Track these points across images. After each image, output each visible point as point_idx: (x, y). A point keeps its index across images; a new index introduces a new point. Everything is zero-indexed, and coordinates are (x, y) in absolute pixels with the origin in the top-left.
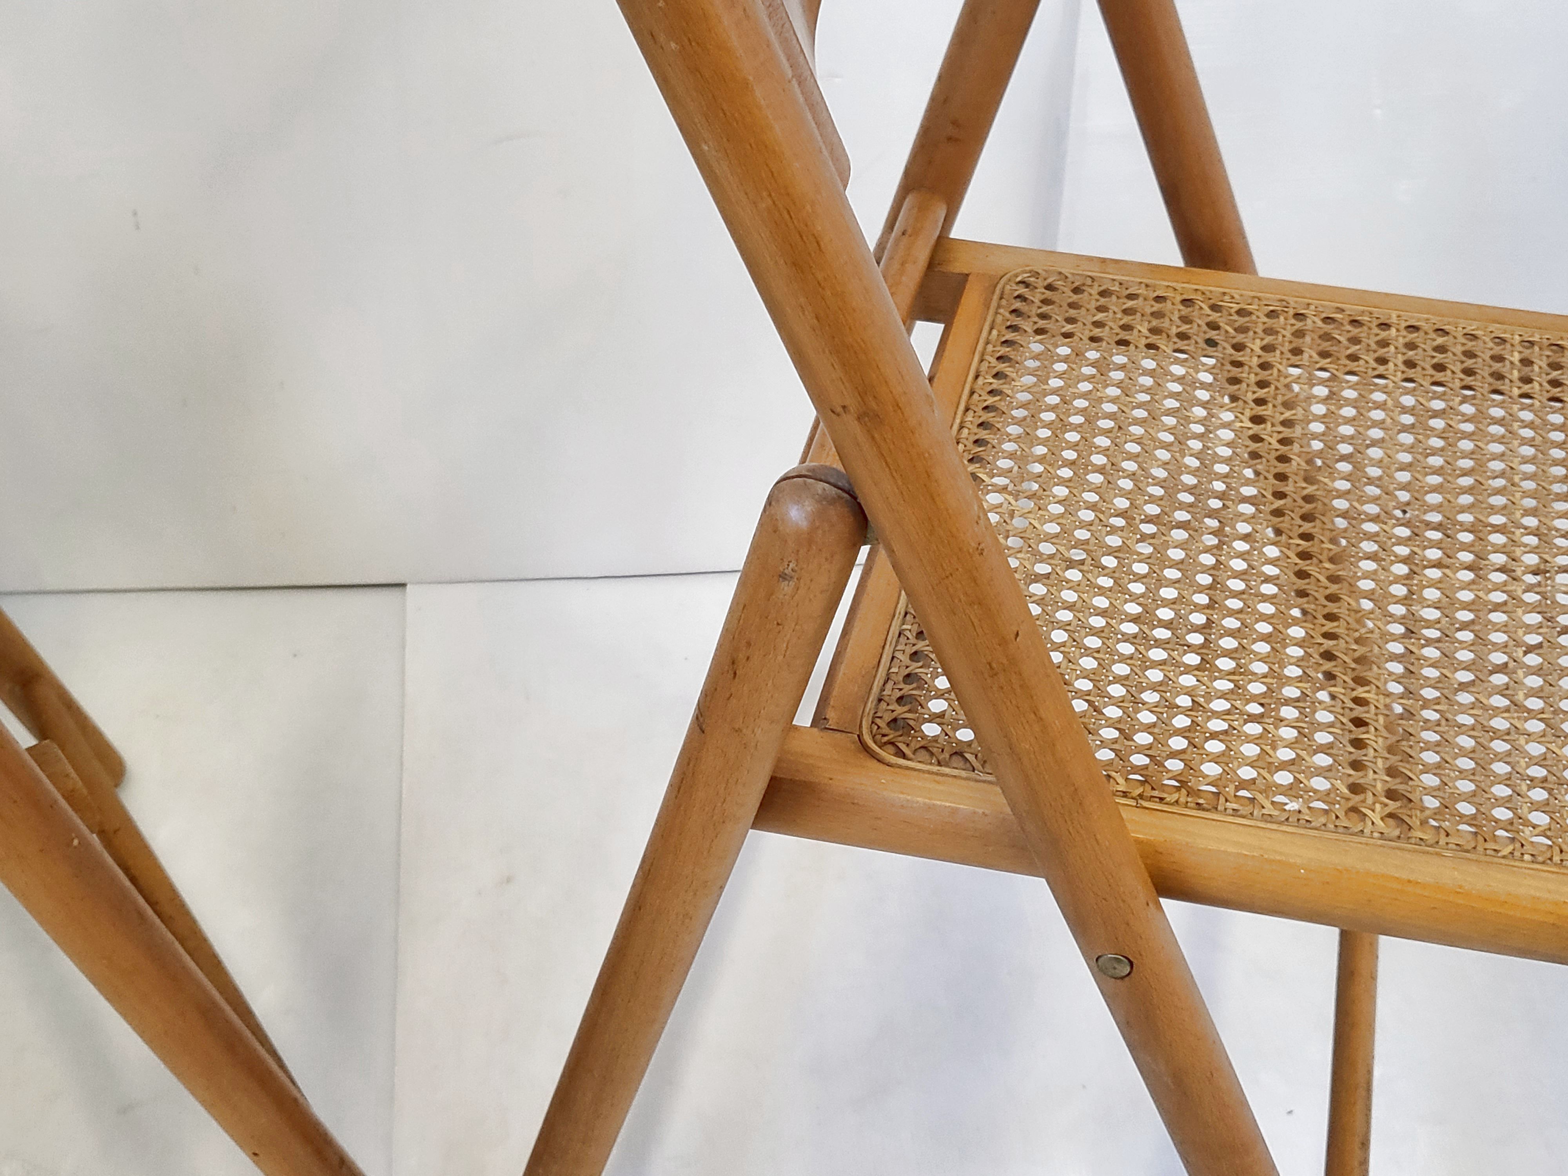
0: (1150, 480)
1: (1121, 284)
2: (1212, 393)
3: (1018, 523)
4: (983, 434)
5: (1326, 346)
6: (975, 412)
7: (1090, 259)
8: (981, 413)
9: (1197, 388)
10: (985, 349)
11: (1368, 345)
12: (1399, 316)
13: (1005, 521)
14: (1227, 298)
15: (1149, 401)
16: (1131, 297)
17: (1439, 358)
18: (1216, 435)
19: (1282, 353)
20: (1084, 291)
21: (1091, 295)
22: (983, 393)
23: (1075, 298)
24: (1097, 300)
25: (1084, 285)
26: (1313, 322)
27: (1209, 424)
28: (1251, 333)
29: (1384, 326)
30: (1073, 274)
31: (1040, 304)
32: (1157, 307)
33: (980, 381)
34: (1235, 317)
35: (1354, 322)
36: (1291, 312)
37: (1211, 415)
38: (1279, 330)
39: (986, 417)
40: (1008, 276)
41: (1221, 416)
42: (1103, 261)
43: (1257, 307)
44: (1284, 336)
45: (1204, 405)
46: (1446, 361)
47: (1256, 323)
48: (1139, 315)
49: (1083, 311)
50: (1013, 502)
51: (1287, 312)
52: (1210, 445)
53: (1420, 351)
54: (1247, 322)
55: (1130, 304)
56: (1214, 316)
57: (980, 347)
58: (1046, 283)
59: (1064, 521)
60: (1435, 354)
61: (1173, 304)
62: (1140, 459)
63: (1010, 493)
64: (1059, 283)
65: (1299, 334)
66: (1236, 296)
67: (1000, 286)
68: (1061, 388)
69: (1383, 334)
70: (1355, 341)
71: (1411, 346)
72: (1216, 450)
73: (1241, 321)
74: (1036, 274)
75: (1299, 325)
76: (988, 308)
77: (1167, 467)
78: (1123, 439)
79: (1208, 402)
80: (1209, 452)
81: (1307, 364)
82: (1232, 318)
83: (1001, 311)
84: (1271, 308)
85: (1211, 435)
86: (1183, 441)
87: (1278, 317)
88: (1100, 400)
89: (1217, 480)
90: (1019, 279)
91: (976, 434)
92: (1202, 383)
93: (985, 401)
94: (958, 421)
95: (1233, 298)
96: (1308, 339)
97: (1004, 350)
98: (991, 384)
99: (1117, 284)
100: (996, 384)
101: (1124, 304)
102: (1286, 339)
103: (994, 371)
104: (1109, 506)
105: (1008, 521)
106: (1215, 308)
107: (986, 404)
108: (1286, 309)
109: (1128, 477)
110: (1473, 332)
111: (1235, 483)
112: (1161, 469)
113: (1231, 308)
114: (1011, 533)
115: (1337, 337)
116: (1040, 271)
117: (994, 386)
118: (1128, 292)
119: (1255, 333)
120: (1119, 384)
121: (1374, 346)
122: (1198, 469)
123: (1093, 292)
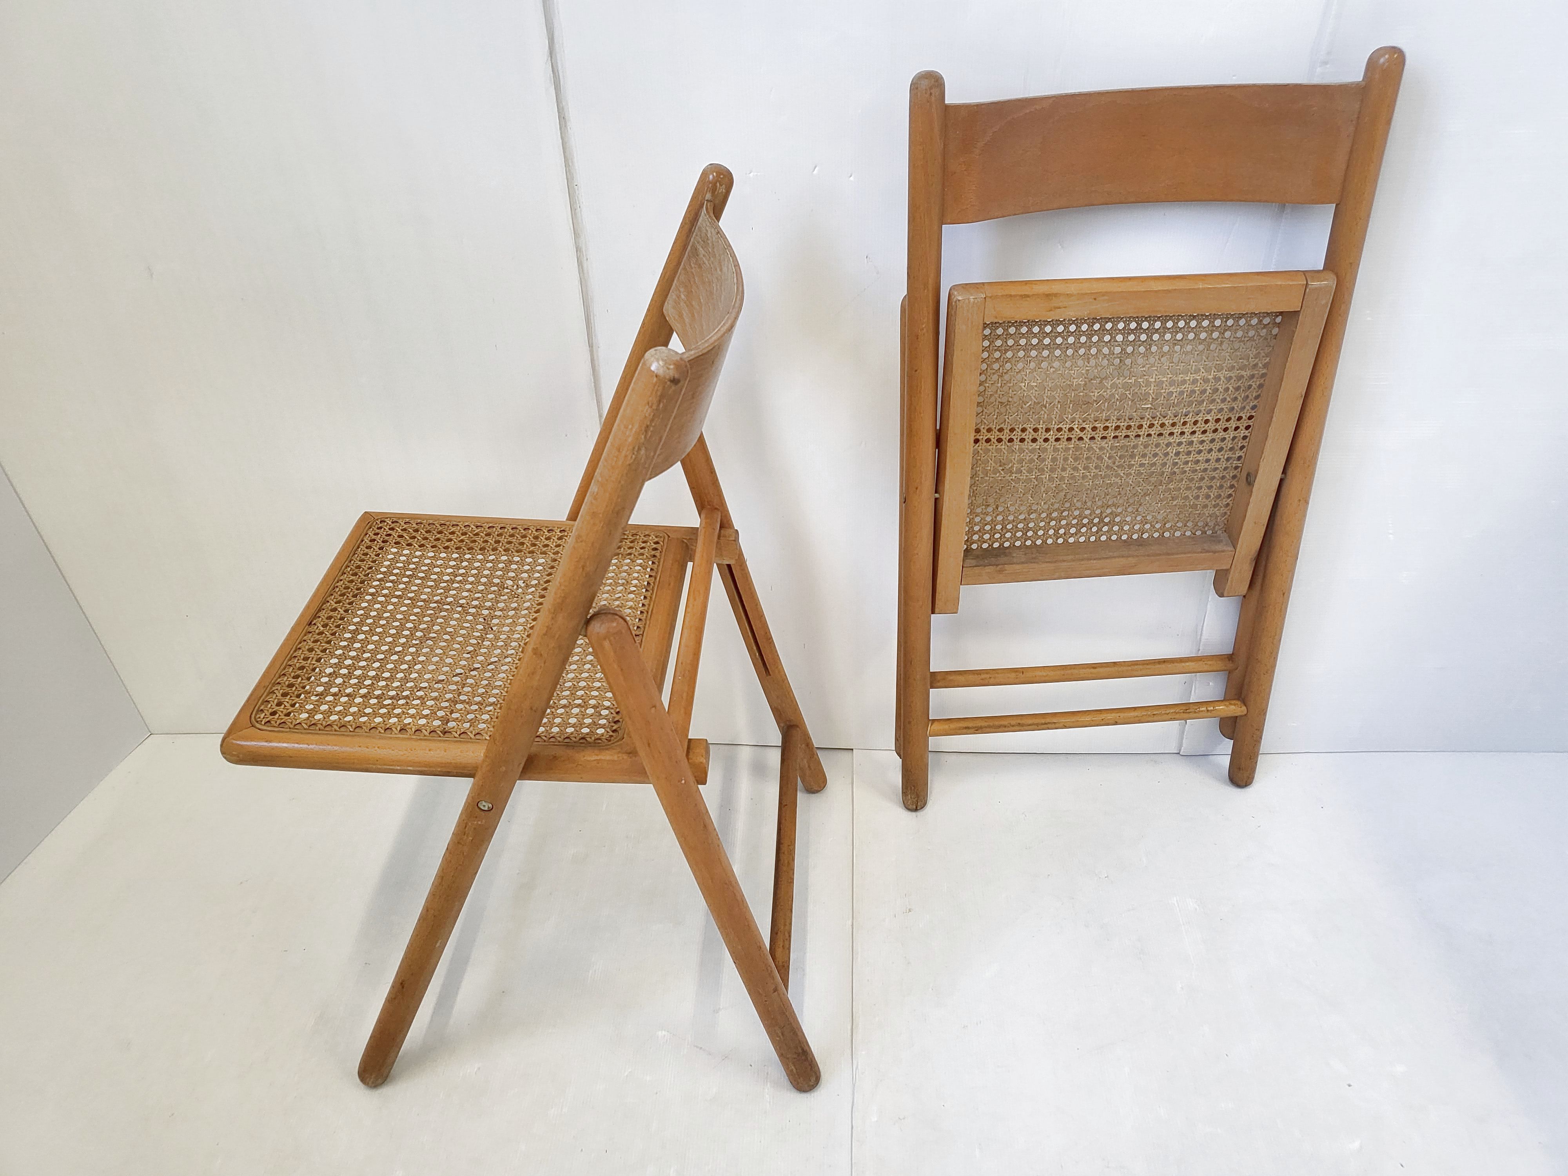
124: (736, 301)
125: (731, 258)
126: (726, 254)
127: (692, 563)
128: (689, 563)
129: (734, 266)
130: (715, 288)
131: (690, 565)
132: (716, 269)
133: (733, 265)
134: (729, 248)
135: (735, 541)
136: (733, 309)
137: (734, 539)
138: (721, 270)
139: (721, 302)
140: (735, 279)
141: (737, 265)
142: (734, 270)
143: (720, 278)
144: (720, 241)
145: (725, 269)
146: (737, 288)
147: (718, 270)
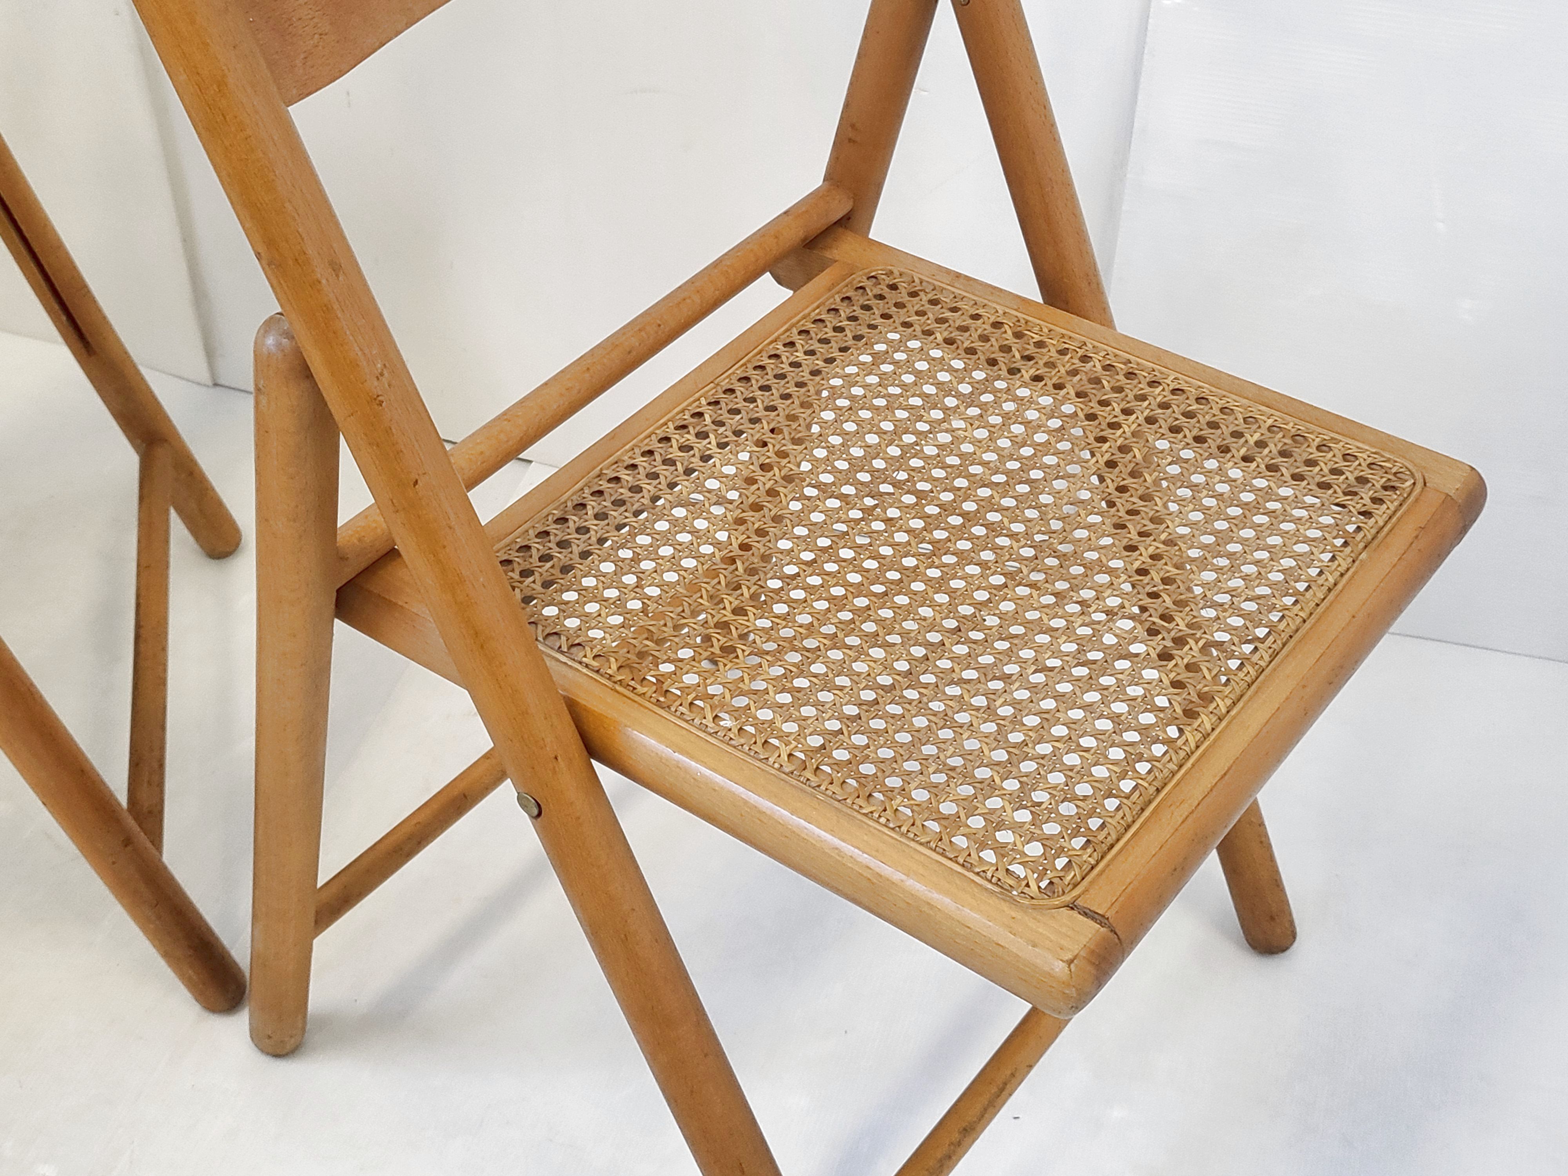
0: (844, 456)
1: (955, 297)
2: (960, 402)
4: (738, 386)
5: (1089, 388)
6: (746, 368)
7: (948, 271)
8: (750, 369)
9: (950, 395)
10: (799, 321)
11: (1127, 396)
12: (1176, 379)
14: (1036, 330)
15: (896, 395)
16: (954, 310)
18: (935, 436)
20: (919, 295)
21: (921, 300)
23: (906, 299)
24: (923, 306)
25: (923, 291)
26: (1096, 366)
27: (936, 426)
30: (921, 280)
31: (872, 297)
32: (969, 322)
34: (1031, 347)
36: (1081, 352)
37: (944, 419)
38: (1059, 365)
39: (752, 373)
40: (867, 270)
41: (953, 422)
42: (958, 275)
43: (1055, 343)
44: (1058, 372)
45: (945, 410)
46: (1185, 425)
47: (1044, 355)
48: (946, 325)
51: (1077, 352)
52: (923, 442)
53: (1169, 412)
54: (1037, 353)
55: (948, 314)
56: (1012, 342)
57: (797, 319)
58: (891, 283)
60: (1181, 418)
61: (984, 323)
62: (847, 438)
64: (904, 285)
65: (1073, 372)
66: (1044, 329)
67: (853, 276)
68: (872, 385)
69: (1148, 390)
70: (1118, 389)
71: (1164, 405)
72: (925, 447)
73: (1033, 351)
74: (890, 274)
75: (1079, 365)
76: (829, 291)
79: (950, 409)
80: (917, 447)
82: (1028, 347)
83: (836, 296)
84: (1067, 346)
85: (930, 435)
87: (1067, 355)
89: (904, 471)
90: (872, 274)
91: (732, 384)
92: (958, 392)
93: (762, 361)
94: (730, 371)
95: (1042, 331)
97: (810, 326)
98: (778, 349)
99: (952, 297)
100: (782, 350)
101: (943, 313)
102: (1058, 374)
106: (1018, 335)
107: (761, 363)
108: (1078, 350)
109: (827, 448)
113: (1033, 338)
115: (1105, 382)
116: (896, 272)
117: (778, 352)
118: (955, 305)
119: (1036, 363)
120: (882, 376)
121: (1131, 398)
122: (894, 458)
123: (924, 298)
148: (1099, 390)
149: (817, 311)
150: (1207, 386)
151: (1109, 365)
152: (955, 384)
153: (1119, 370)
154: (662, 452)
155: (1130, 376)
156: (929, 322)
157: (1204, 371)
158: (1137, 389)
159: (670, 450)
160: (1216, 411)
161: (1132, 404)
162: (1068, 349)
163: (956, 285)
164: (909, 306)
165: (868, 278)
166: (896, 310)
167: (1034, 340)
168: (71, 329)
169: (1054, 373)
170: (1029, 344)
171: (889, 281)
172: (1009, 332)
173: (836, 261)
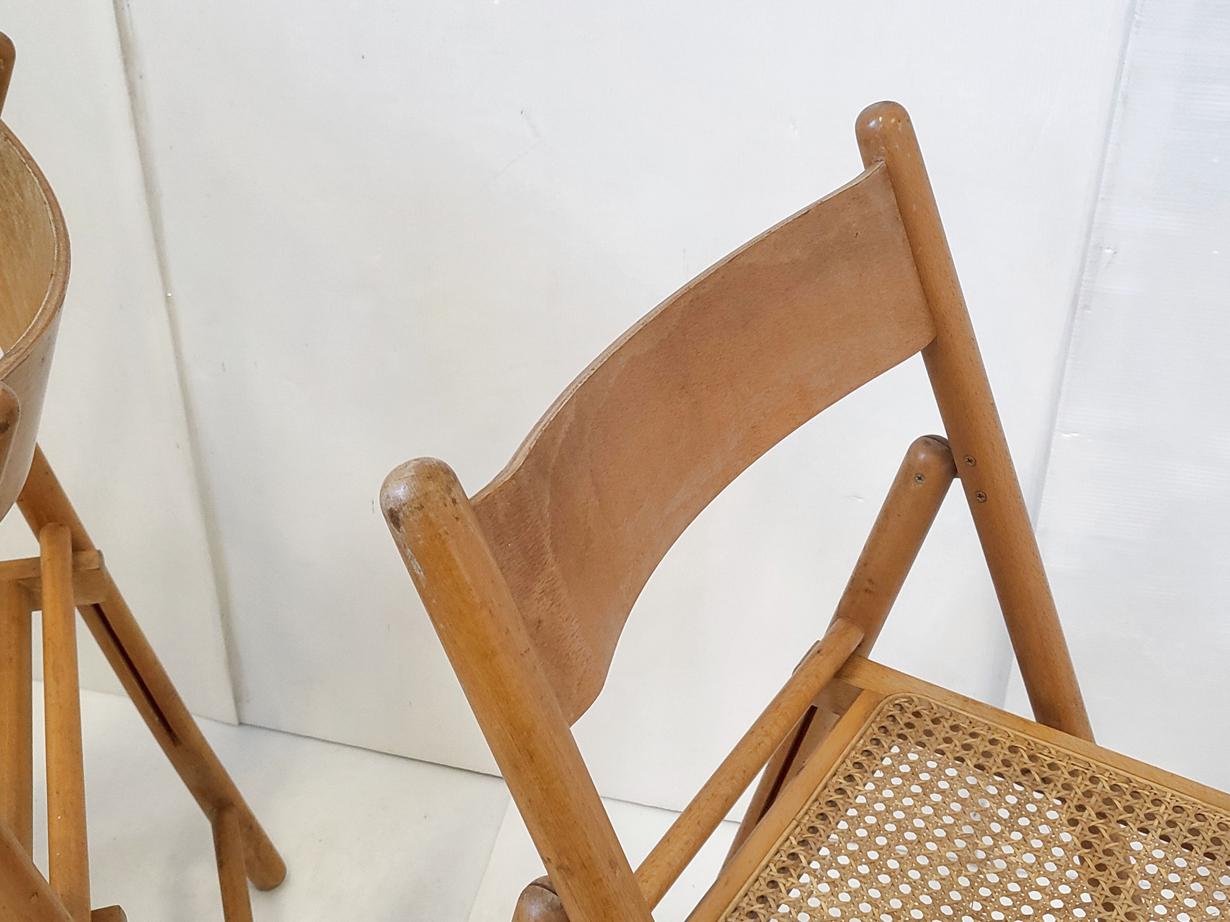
0: (925, 890)
1: (970, 722)
2: (1004, 828)
3: (813, 902)
4: (819, 824)
5: (1105, 809)
6: (820, 804)
7: (957, 696)
8: (824, 806)
9: (994, 821)
10: (849, 753)
11: (1138, 815)
12: (1173, 796)
13: (802, 899)
14: (1046, 752)
15: (951, 825)
16: (973, 735)
17: (1190, 839)
18: (993, 863)
19: (1069, 807)
20: (941, 722)
21: (944, 727)
22: (832, 790)
23: (931, 726)
24: (947, 732)
25: (942, 717)
26: (1104, 786)
27: (991, 853)
28: (1051, 785)
29: (1157, 802)
30: (938, 706)
31: (903, 726)
32: (990, 747)
33: (834, 779)
34: (1046, 769)
35: (1135, 794)
36: (1089, 774)
37: (995, 845)
38: (1074, 787)
39: (826, 810)
40: (890, 698)
41: (1003, 848)
42: (966, 700)
43: (1065, 764)
44: (1076, 793)
45: (994, 836)
46: (1194, 842)
47: (1059, 777)
48: (972, 751)
49: (932, 739)
50: (815, 884)
51: (1086, 774)
52: (984, 870)
53: (1177, 829)
54: (1053, 775)
55: (970, 740)
56: (1030, 765)
57: (846, 752)
58: (915, 710)
59: (845, 909)
60: (1188, 835)
61: (1002, 748)
62: (923, 872)
63: (816, 877)
64: (925, 712)
65: (1088, 794)
66: (1053, 752)
67: (881, 705)
68: (889, 799)
69: (1154, 809)
70: (1129, 809)
71: (1171, 824)
72: (987, 876)
73: (1048, 773)
74: (911, 701)
75: (1091, 786)
76: (866, 720)
77: (942, 882)
78: (918, 852)
79: (997, 835)
80: (981, 876)
81: (1085, 820)
82: (1043, 769)
83: (873, 725)
84: (1076, 767)
85: (989, 863)
86: (963, 863)
87: (1078, 776)
88: (915, 816)
89: (977, 901)
90: (897, 702)
91: (813, 822)
92: (999, 817)
93: (831, 796)
94: (806, 807)
95: (1050, 752)
96: (1093, 799)
97: (861, 758)
98: (841, 783)
99: (968, 722)
100: (844, 784)
101: (966, 739)
102: (1076, 796)
103: (848, 773)
104: (885, 905)
105: (805, 899)
106: (1032, 758)
107: (831, 799)
108: (1086, 771)
109: (909, 883)
110: (1226, 823)
111: (990, 906)
112: (938, 882)
113: (1045, 760)
114: (804, 909)
115: (1117, 803)
116: (915, 699)
117: (842, 786)
118: (973, 730)
119: (1055, 785)
120: (934, 806)
121: (1142, 816)
122: (966, 889)
123: (946, 725)
124: (59, 251)
125: (35, 178)
126: (26, 172)
127: (40, 612)
128: (34, 613)
129: (44, 192)
130: (16, 223)
131: (37, 616)
132: (13, 194)
133: (41, 190)
134: (30, 162)
135: (98, 569)
136: (58, 267)
137: (97, 567)
138: (22, 196)
139: (31, 245)
140: (50, 213)
141: (48, 190)
142: (45, 199)
143: (21, 207)
144: (12, 151)
145: (28, 195)
146: (57, 229)
147: (17, 195)
148: (1114, 810)
149: (862, 741)
150: (1199, 802)
151: (1115, 785)
152: (995, 809)
153: (1125, 790)
154: (775, 897)
155: (1134, 794)
156: (957, 749)
157: (1191, 786)
158: (1144, 808)
159: (781, 895)
160: (1214, 827)
161: (1145, 823)
162: (1077, 770)
163: (967, 709)
164: (936, 733)
165: (894, 706)
166: (927, 738)
167: (1047, 763)
168: (163, 728)
169: (1072, 795)
170: (1043, 766)
171: (912, 709)
172: (1025, 756)
173: (863, 690)
